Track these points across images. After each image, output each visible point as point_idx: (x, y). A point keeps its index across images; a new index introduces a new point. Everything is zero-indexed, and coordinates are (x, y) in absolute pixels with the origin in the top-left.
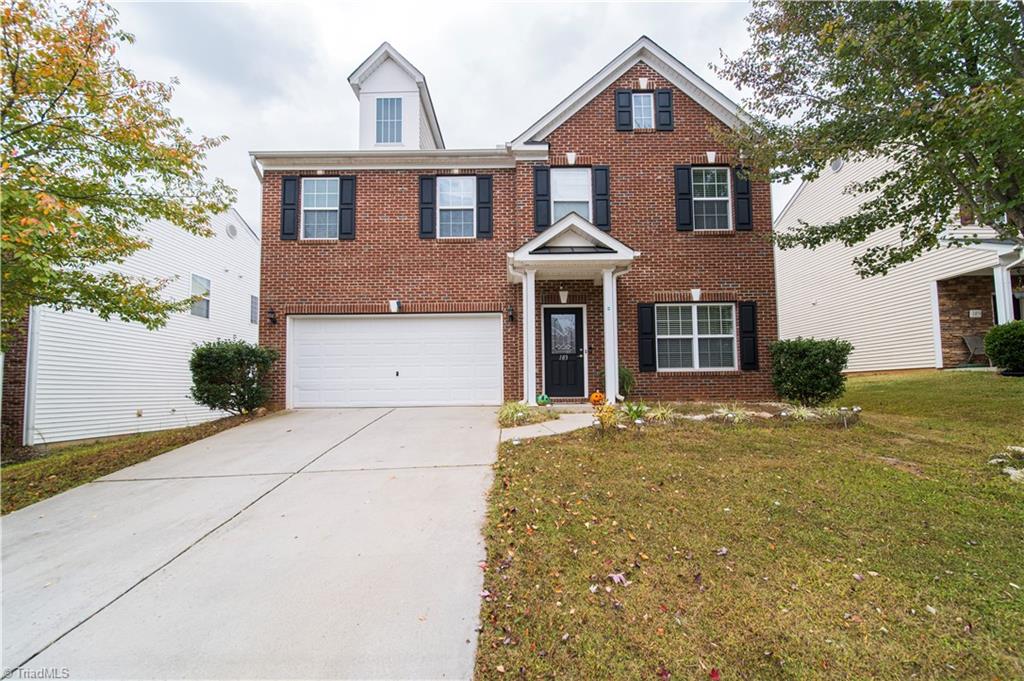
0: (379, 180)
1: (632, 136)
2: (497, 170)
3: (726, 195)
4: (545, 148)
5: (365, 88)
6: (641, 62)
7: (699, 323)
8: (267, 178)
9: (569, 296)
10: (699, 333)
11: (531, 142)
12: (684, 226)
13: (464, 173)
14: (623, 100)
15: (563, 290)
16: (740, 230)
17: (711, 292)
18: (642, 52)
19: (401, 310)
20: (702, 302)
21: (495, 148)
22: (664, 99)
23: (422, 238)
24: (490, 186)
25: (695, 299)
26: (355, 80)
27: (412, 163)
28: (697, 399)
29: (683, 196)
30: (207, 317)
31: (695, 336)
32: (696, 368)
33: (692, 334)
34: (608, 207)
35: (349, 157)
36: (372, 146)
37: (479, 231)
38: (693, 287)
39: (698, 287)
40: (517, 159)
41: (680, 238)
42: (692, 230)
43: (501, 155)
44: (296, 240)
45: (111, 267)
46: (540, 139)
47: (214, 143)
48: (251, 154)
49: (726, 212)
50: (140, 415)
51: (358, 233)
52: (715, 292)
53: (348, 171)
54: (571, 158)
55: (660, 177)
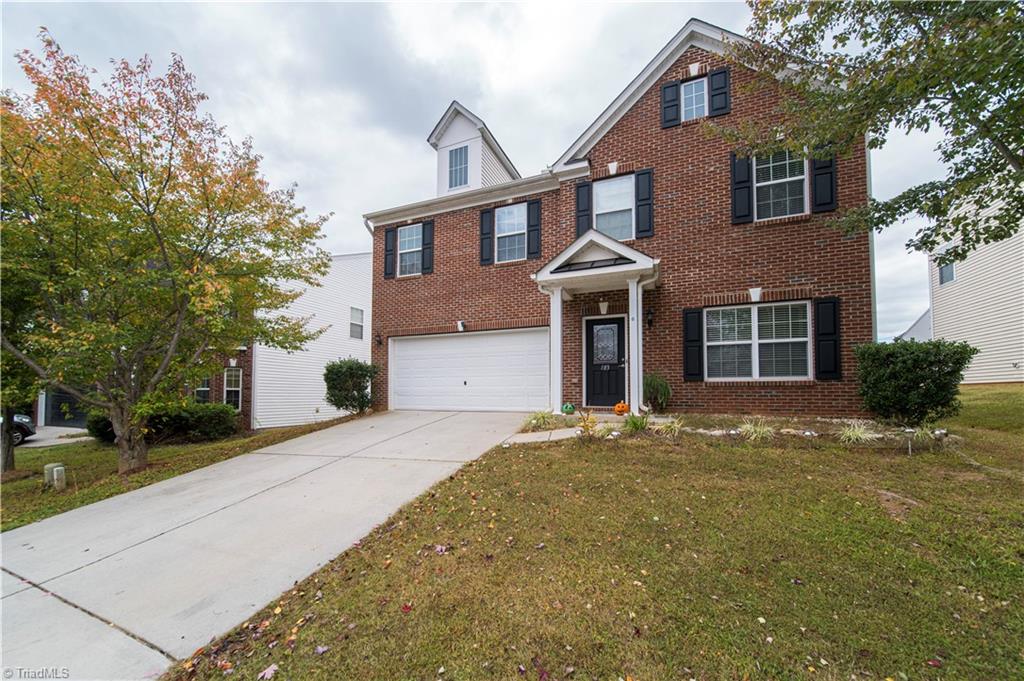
0: (450, 220)
1: (679, 131)
2: (545, 193)
3: (802, 174)
4: (585, 164)
5: (441, 144)
6: (692, 46)
7: (759, 326)
8: (375, 232)
9: (609, 307)
10: (759, 338)
11: (573, 160)
12: (741, 218)
13: (517, 202)
14: (670, 95)
15: (603, 302)
16: (816, 213)
17: (775, 290)
18: (692, 35)
19: (466, 329)
20: (764, 302)
21: (540, 173)
22: (719, 81)
23: (482, 265)
24: (539, 209)
25: (753, 300)
26: (433, 140)
27: (475, 201)
28: (753, 412)
29: (741, 183)
30: (361, 338)
31: (755, 341)
32: (756, 376)
33: (750, 338)
34: (651, 211)
35: (428, 206)
36: (447, 192)
37: (529, 253)
38: (751, 286)
39: (757, 286)
40: (560, 180)
41: (736, 233)
42: (752, 222)
43: (546, 179)
44: (393, 278)
45: (281, 312)
46: (581, 156)
47: (325, 220)
48: (364, 216)
49: (801, 192)
50: (317, 411)
51: (435, 267)
52: (782, 289)
53: (428, 217)
54: (613, 168)
55: (712, 169)
